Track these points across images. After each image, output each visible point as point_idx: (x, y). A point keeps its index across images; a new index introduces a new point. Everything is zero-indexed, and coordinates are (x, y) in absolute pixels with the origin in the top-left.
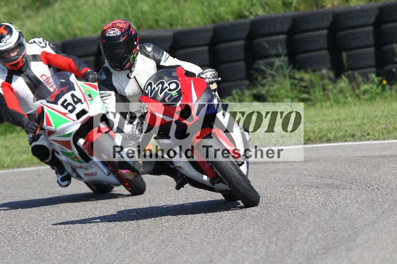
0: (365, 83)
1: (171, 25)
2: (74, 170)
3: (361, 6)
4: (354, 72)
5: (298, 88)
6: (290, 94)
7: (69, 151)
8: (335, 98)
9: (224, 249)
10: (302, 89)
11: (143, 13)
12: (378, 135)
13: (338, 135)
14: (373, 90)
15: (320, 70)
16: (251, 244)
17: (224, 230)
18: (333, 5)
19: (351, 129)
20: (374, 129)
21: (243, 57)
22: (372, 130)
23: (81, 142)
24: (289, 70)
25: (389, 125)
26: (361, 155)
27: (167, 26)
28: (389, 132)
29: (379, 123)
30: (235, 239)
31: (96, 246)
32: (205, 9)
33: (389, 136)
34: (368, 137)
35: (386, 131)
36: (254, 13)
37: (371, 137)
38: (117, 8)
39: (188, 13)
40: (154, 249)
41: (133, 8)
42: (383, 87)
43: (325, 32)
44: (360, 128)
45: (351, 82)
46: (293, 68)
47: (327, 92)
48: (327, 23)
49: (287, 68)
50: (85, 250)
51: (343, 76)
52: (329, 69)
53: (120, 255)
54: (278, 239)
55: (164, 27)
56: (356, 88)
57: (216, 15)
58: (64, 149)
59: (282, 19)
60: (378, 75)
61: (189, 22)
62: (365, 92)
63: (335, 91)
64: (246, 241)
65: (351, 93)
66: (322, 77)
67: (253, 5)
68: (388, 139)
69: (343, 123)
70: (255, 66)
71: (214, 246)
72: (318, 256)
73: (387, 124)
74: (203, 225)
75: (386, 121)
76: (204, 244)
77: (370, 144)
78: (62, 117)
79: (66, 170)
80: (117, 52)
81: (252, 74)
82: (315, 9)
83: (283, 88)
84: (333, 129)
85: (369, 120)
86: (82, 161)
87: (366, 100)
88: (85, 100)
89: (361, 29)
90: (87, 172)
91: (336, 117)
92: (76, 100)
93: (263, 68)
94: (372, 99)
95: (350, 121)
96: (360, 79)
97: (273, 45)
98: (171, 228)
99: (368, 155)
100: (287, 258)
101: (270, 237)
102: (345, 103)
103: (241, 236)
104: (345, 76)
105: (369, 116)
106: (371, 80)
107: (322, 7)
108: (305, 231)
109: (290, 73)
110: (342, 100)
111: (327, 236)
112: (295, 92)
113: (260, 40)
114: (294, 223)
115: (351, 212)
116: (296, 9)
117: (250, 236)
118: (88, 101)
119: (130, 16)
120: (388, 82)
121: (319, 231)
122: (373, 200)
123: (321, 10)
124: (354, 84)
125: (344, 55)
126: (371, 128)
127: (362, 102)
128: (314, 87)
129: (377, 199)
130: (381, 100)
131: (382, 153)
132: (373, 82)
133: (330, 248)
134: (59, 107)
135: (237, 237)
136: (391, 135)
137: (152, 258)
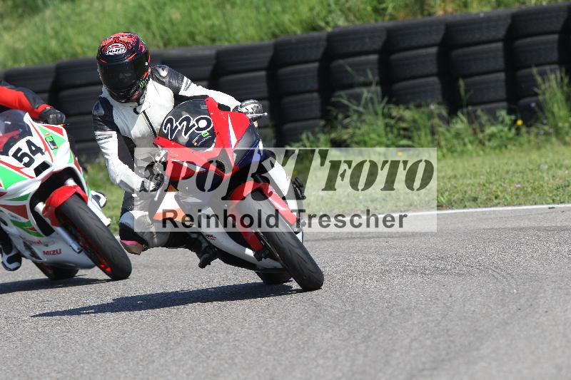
0: (492, 124)
1: (213, 40)
2: (28, 247)
3: (485, 13)
4: (475, 108)
5: (395, 131)
6: (384, 140)
7: (23, 220)
8: (449, 146)
9: (290, 362)
10: (402, 132)
11: (172, 22)
12: (511, 199)
13: (453, 198)
14: (502, 134)
15: (428, 105)
16: (329, 355)
17: (290, 335)
18: (445, 11)
19: (471, 190)
20: (505, 190)
21: (316, 86)
22: (501, 192)
23: (40, 207)
24: (382, 105)
25: (526, 184)
26: (487, 227)
27: (208, 42)
28: (526, 194)
29: (512, 181)
30: (306, 348)
31: (107, 358)
32: (262, 18)
33: (526, 201)
34: (496, 201)
35: (522, 193)
36: (332, 24)
37: (501, 201)
38: (135, 16)
39: (237, 23)
40: (190, 362)
41: (158, 15)
42: (518, 129)
43: (434, 50)
44: (484, 188)
45: (471, 122)
46: (389, 102)
47: (437, 137)
48: (437, 38)
49: (380, 102)
50: (91, 364)
51: (459, 114)
52: (439, 104)
53: (140, 371)
54: (368, 347)
55: (202, 43)
56: (478, 130)
57: (277, 25)
58: (16, 218)
59: (372, 32)
60: (510, 112)
61: (240, 35)
62: (492, 136)
63: (448, 135)
64: (322, 350)
65: (472, 138)
66: (430, 116)
67: (330, 12)
68: (525, 205)
69: (461, 182)
70: (333, 99)
71: (276, 357)
72: (426, 373)
73: (524, 183)
74: (261, 328)
75: (523, 178)
76: (262, 355)
77: (499, 211)
78: (14, 173)
79: (15, 247)
80: (121, 76)
81: (329, 111)
82: (419, 18)
83: (374, 131)
84: (446, 190)
85: (498, 177)
86: (41, 234)
87: (494, 148)
88: (47, 149)
89: (486, 47)
90: (46, 249)
91: (450, 173)
92: (34, 148)
93: (345, 102)
94: (503, 146)
95: (470, 179)
96: (484, 118)
97: (360, 68)
98: (214, 331)
99: (496, 227)
100: (380, 374)
101: (356, 345)
102: (463, 152)
103: (314, 344)
104: (463, 113)
105: (498, 171)
106: (500, 119)
107: (430, 14)
108: (406, 336)
109: (383, 108)
110: (459, 149)
111: (439, 344)
112: (390, 136)
113: (341, 62)
114: (391, 325)
115: (472, 309)
116: (393, 18)
117: (327, 343)
118: (51, 151)
119: (154, 27)
120: (525, 123)
121: (427, 336)
122: (504, 291)
123: (428, 19)
124: (476, 125)
125: (461, 83)
126: (501, 188)
127: (487, 150)
128: (418, 129)
129: (510, 290)
130: (514, 148)
131: (516, 225)
132: (502, 122)
133: (443, 360)
134: (10, 159)
135: (310, 345)
136: (529, 198)
137: (187, 375)
